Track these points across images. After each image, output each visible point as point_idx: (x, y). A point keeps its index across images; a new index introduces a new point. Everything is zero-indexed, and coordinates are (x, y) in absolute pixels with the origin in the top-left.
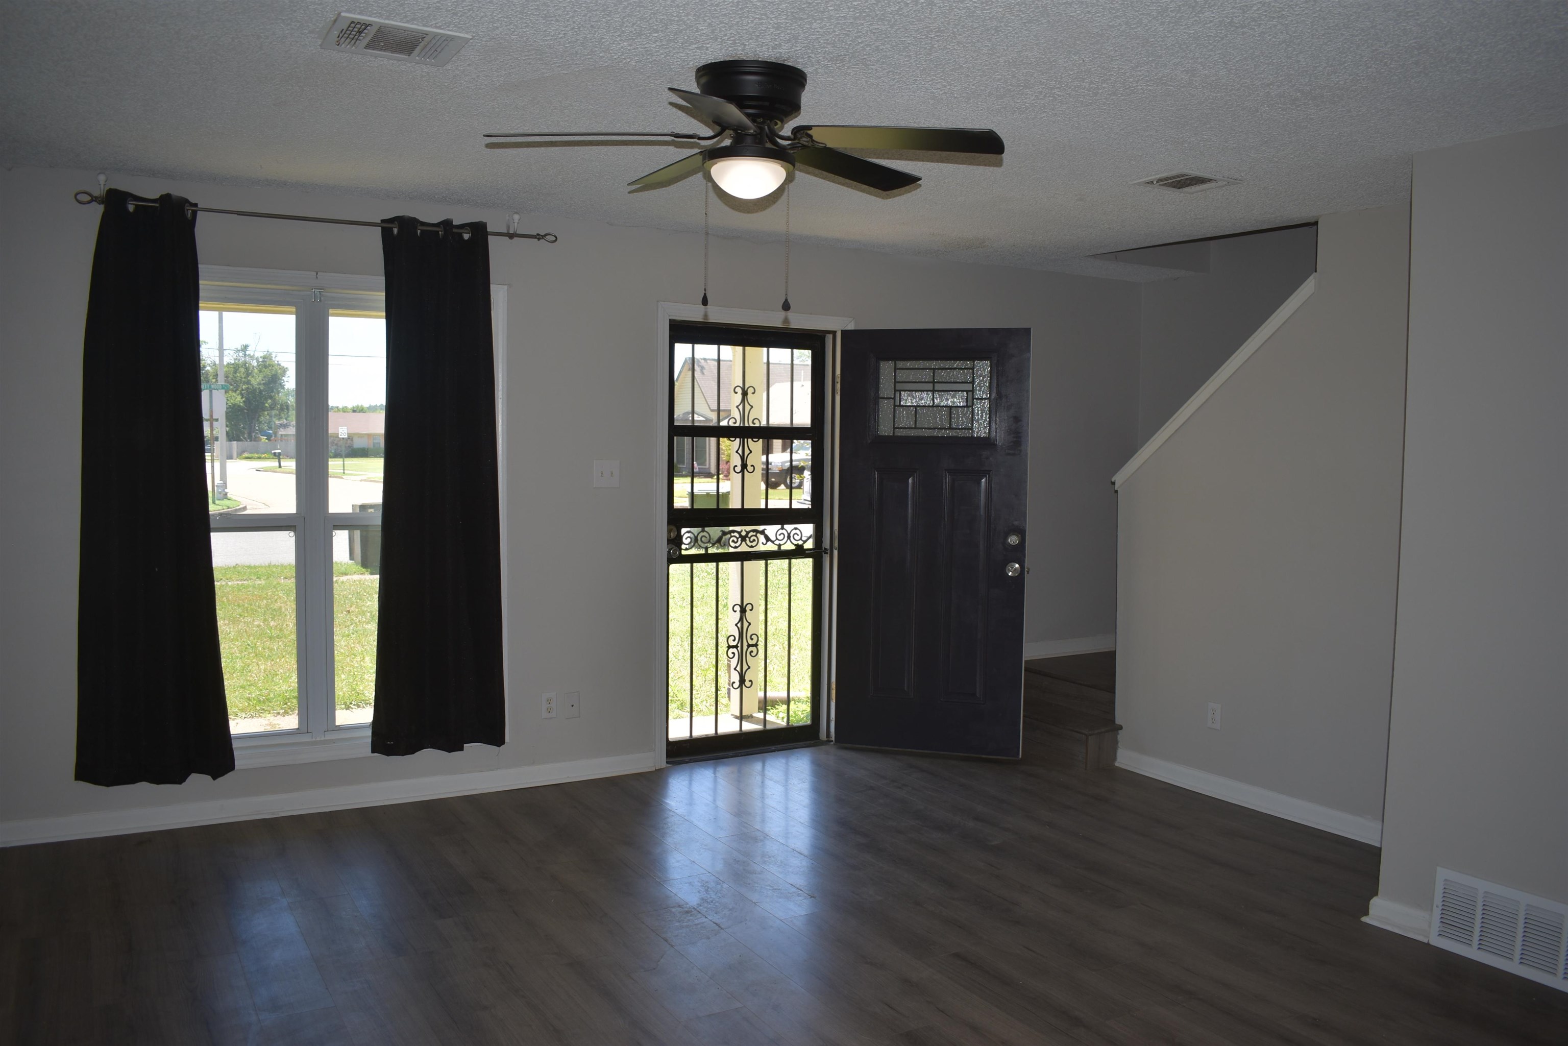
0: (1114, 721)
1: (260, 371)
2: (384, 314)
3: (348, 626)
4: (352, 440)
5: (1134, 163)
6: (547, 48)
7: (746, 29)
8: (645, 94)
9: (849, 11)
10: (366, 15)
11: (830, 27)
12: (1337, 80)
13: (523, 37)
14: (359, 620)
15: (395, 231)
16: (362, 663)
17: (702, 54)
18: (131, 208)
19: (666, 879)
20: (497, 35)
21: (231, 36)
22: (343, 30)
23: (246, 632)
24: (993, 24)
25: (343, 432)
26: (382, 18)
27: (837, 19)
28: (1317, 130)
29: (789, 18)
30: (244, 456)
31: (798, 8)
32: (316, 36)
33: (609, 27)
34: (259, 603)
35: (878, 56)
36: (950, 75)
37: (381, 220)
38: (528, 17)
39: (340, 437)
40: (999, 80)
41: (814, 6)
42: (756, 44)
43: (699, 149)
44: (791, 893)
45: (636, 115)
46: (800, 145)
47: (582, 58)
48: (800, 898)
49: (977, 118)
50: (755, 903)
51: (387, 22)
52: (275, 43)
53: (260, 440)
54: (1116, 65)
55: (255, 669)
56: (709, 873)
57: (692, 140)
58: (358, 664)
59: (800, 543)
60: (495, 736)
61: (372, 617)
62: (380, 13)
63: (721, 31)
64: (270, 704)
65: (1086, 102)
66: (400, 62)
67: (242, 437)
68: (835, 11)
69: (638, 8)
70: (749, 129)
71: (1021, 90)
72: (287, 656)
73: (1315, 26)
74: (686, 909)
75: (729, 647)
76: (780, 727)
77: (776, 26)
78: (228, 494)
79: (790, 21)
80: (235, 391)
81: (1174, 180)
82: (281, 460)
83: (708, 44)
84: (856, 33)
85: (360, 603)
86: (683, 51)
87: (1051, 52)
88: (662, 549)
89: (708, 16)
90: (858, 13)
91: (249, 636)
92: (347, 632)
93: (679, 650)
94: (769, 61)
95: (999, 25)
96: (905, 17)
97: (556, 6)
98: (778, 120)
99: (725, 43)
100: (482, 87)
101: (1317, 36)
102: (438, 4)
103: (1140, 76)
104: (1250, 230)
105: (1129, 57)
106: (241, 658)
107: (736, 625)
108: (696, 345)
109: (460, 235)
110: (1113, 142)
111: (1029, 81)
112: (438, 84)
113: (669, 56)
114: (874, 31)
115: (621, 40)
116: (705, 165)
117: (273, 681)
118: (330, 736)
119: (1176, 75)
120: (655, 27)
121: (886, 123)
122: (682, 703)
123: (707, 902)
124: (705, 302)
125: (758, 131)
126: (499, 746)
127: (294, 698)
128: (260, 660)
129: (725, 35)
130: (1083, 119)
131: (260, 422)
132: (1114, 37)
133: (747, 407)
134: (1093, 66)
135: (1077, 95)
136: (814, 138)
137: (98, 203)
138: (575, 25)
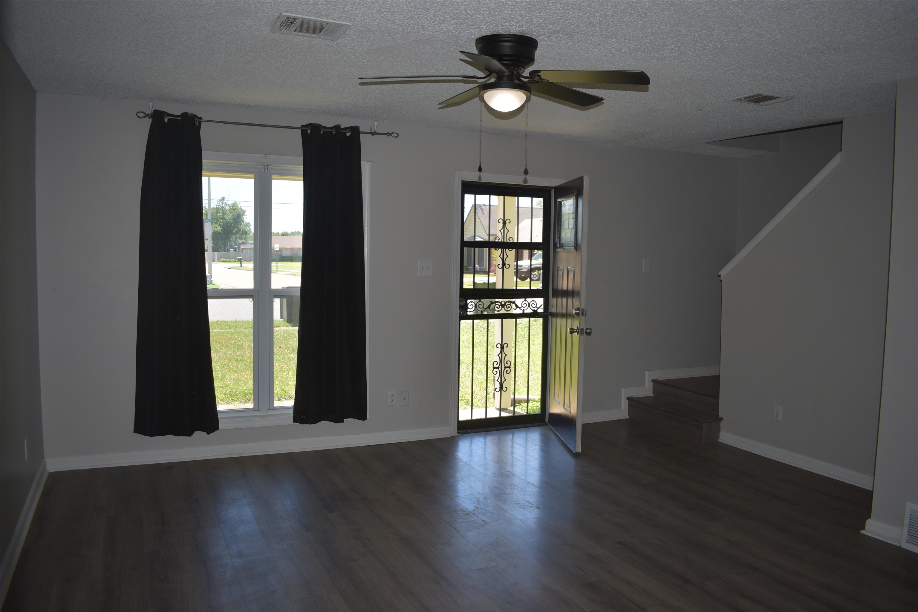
0: (718, 415)
1: (231, 212)
2: (302, 178)
3: (280, 355)
4: (282, 252)
5: (730, 88)
6: (393, 29)
7: (503, 17)
8: (448, 54)
9: (561, 6)
10: (295, 14)
11: (550, 15)
12: (847, 38)
13: (380, 24)
14: (286, 352)
15: (309, 131)
16: (287, 375)
17: (479, 31)
18: (166, 120)
19: (456, 496)
20: (366, 23)
21: (223, 26)
22: (283, 22)
23: (223, 357)
24: (643, 11)
25: (277, 247)
26: (304, 15)
27: (554, 10)
28: (837, 68)
29: (527, 11)
30: (221, 260)
31: (532, 5)
32: (268, 25)
33: (427, 17)
34: (230, 342)
35: (578, 30)
36: (620, 40)
37: (301, 126)
38: (383, 13)
39: (275, 249)
40: (648, 42)
41: (541, 4)
42: (509, 25)
43: (477, 84)
44: (526, 506)
45: (443, 66)
46: (534, 81)
47: (413, 35)
48: (532, 509)
49: (636, 64)
50: (505, 510)
51: (306, 17)
52: (246, 30)
53: (230, 250)
54: (715, 32)
55: (228, 377)
56: (480, 493)
57: (474, 79)
58: (285, 376)
59: (536, 309)
60: (361, 415)
61: (293, 350)
62: (302, 13)
63: (489, 18)
64: (237, 397)
65: (700, 54)
66: (313, 39)
67: (220, 250)
68: (553, 6)
69: (443, 7)
70: (505, 72)
71: (661, 47)
72: (246, 371)
73: (831, 8)
74: (467, 512)
75: (494, 368)
76: (523, 414)
77: (520, 15)
78: (213, 281)
79: (528, 12)
80: (217, 224)
81: (754, 98)
82: (242, 263)
83: (482, 25)
84: (565, 18)
85: (286, 342)
86: (469, 29)
87: (677, 26)
88: (457, 311)
89: (482, 10)
90: (566, 7)
91: (225, 360)
92: (279, 358)
93: (466, 372)
94: (516, 34)
95: (646, 12)
96: (593, 8)
97: (398, 7)
98: (522, 67)
99: (491, 25)
100: (358, 51)
101: (833, 14)
102: (334, 7)
103: (730, 38)
104: (802, 127)
105: (723, 28)
106: (221, 372)
107: (498, 355)
108: (477, 196)
109: (345, 134)
110: (717, 77)
111: (666, 42)
112: (334, 50)
113: (461, 32)
114: (575, 16)
115: (434, 24)
116: (481, 93)
117: (238, 384)
118: (271, 413)
119: (751, 38)
120: (453, 17)
121: (584, 68)
122: (467, 401)
123: (479, 509)
124: (480, 170)
125: (510, 74)
126: (364, 420)
127: (250, 393)
128: (231, 373)
129: (492, 21)
130: (698, 64)
131: (230, 241)
132: (714, 17)
133: (506, 231)
134: (702, 33)
135: (694, 50)
136: (542, 77)
137: (148, 117)
138: (408, 17)
